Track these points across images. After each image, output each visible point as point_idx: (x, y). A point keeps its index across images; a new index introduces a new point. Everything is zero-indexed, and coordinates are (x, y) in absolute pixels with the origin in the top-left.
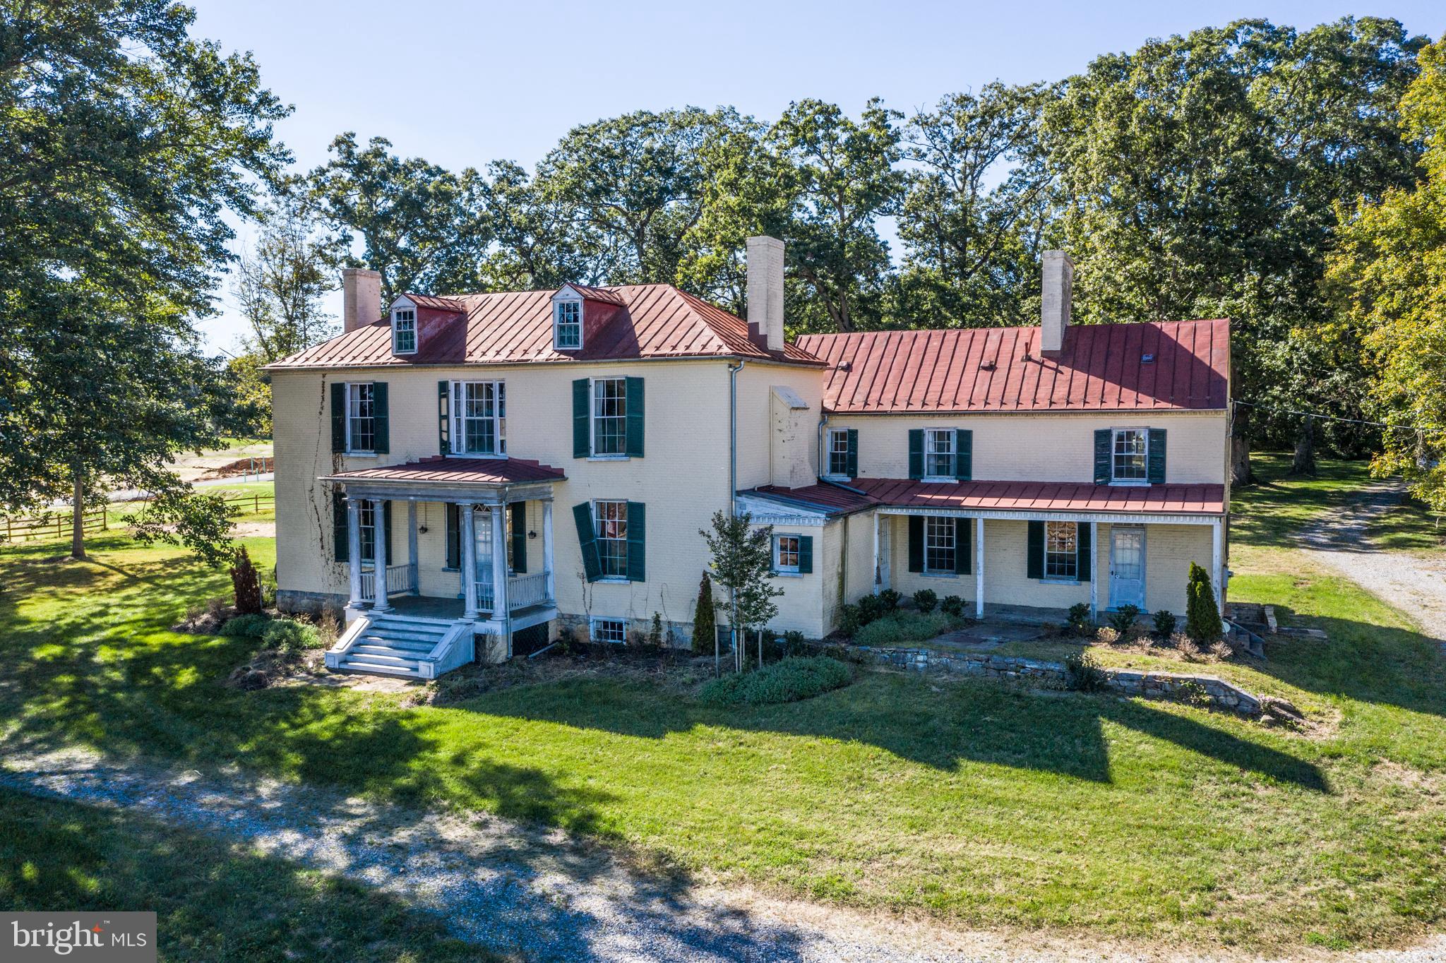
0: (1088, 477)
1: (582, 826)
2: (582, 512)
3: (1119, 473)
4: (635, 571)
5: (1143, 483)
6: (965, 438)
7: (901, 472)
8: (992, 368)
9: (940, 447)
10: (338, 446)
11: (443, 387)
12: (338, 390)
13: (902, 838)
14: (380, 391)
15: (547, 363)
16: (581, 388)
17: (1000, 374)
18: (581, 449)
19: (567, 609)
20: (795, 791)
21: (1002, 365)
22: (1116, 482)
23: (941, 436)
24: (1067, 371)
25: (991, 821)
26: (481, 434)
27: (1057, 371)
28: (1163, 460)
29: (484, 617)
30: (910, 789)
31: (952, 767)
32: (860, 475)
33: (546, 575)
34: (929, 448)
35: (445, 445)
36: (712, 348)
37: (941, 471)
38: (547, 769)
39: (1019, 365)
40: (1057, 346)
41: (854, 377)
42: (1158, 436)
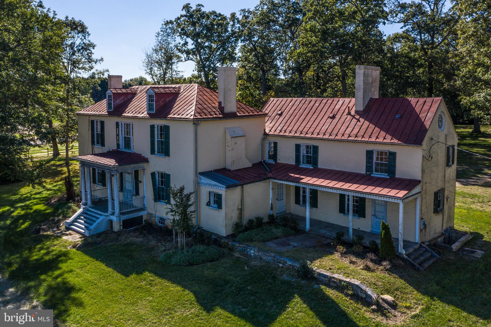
0: (363, 171)
2: (153, 174)
3: (376, 171)
5: (385, 176)
6: (316, 148)
7: (292, 162)
8: (333, 118)
9: (307, 152)
10: (93, 142)
11: (117, 124)
12: (93, 123)
14: (103, 124)
15: (143, 118)
16: (152, 127)
17: (336, 120)
18: (153, 152)
19: (150, 211)
21: (338, 117)
22: (376, 175)
23: (308, 147)
24: (362, 120)
26: (128, 142)
27: (358, 120)
28: (394, 166)
32: (278, 161)
33: (144, 197)
34: (303, 151)
35: (118, 145)
36: (189, 116)
37: (307, 162)
39: (344, 116)
40: (361, 108)
41: (281, 119)
42: (393, 155)
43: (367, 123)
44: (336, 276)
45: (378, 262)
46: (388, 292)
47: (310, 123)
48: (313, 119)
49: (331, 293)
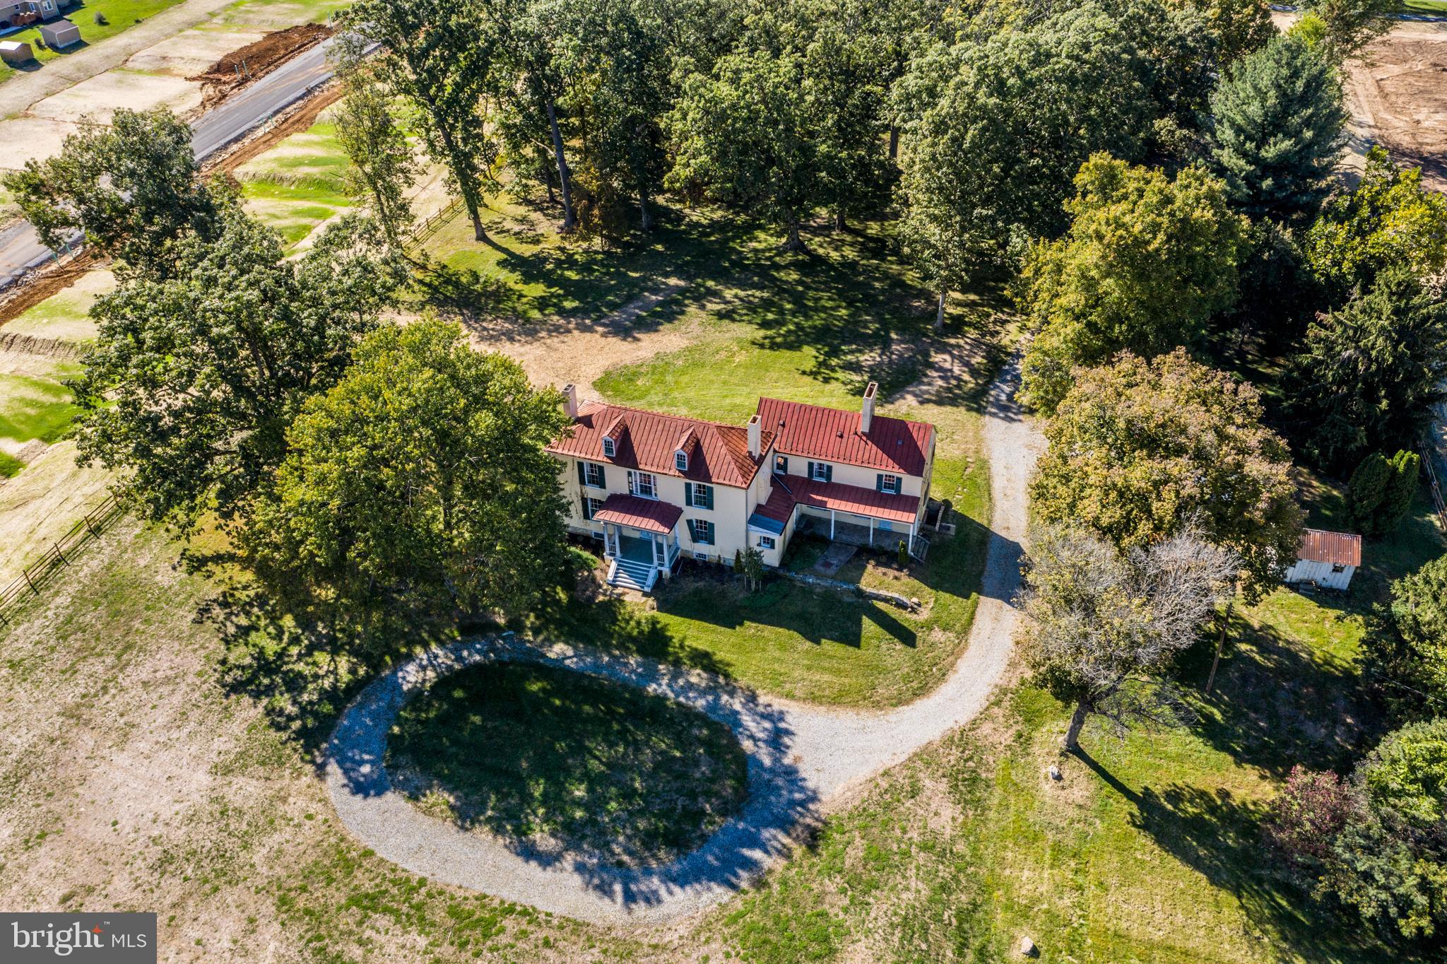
0: (874, 487)
1: (727, 676)
2: (689, 522)
3: (885, 487)
4: (711, 541)
5: (892, 492)
6: (830, 468)
7: (805, 474)
8: (841, 436)
9: (820, 469)
10: (582, 482)
11: (630, 474)
12: (581, 465)
13: (805, 675)
14: (601, 469)
15: (673, 475)
16: (688, 486)
17: (845, 440)
18: (689, 503)
20: (777, 654)
21: (845, 435)
22: (884, 491)
23: (821, 466)
24: (870, 443)
25: (827, 665)
26: (646, 490)
27: (866, 443)
28: (900, 490)
29: (662, 565)
30: (807, 652)
31: (818, 643)
32: (788, 472)
34: (815, 467)
35: (631, 492)
36: (738, 484)
37: (821, 475)
38: (709, 650)
39: (852, 436)
40: (867, 430)
41: (786, 431)
42: (899, 480)
43: (874, 447)
44: (881, 592)
45: (900, 570)
46: (914, 594)
47: (820, 441)
48: (821, 436)
49: (881, 605)
